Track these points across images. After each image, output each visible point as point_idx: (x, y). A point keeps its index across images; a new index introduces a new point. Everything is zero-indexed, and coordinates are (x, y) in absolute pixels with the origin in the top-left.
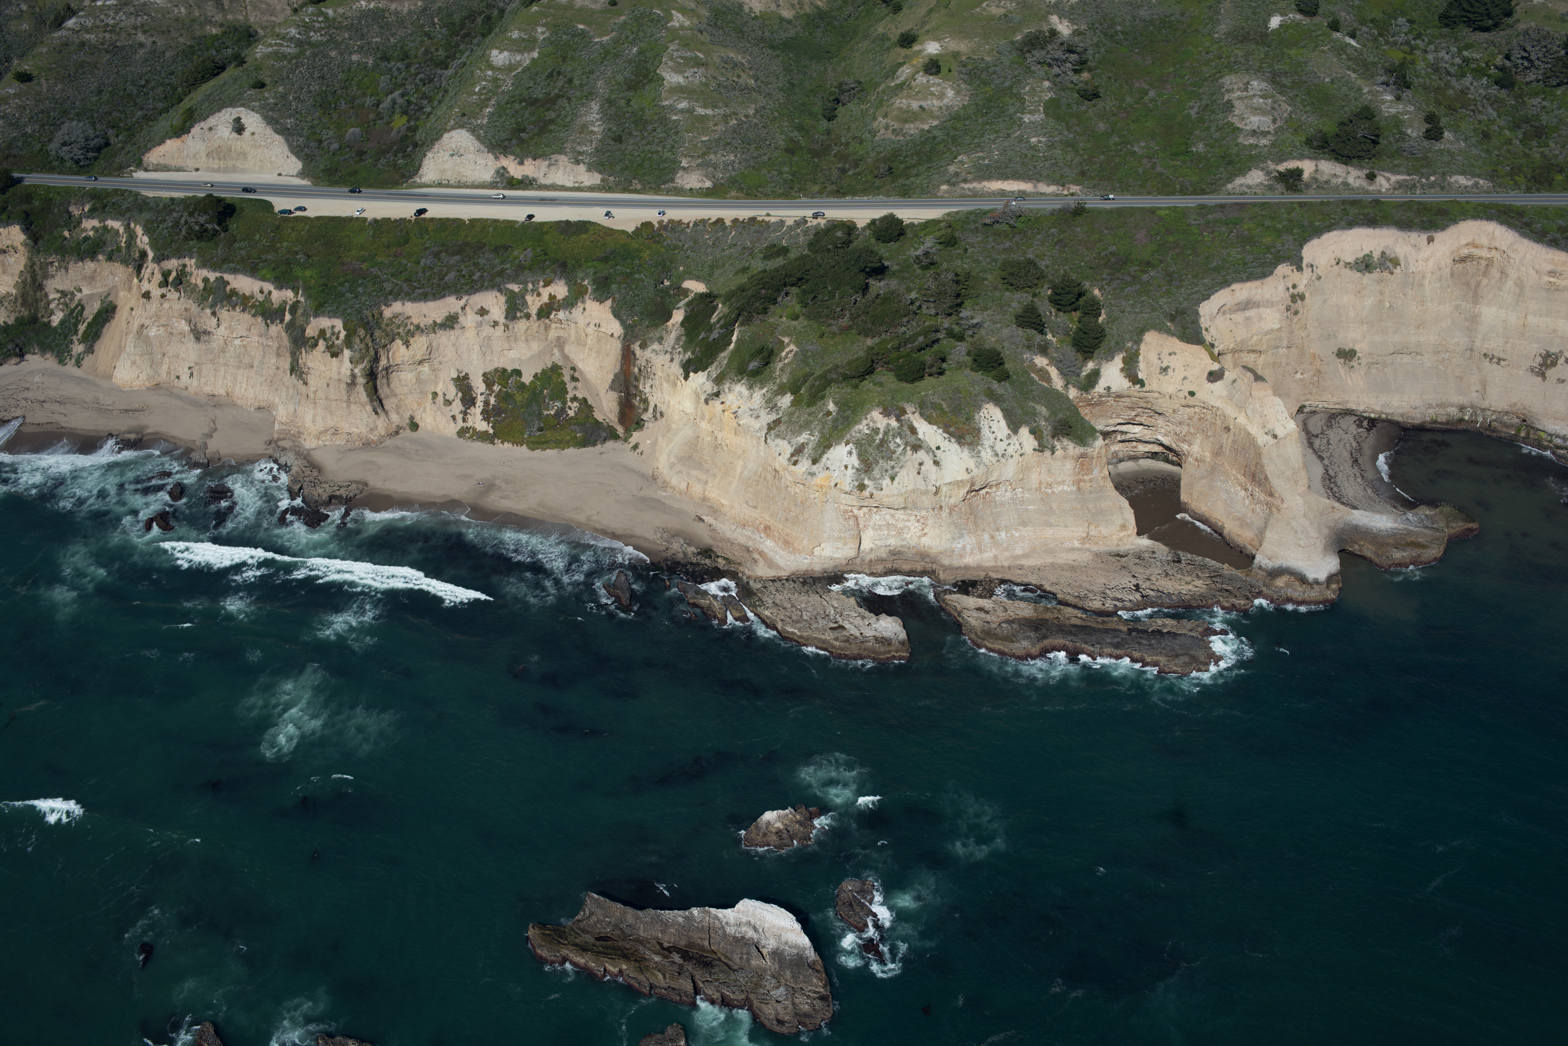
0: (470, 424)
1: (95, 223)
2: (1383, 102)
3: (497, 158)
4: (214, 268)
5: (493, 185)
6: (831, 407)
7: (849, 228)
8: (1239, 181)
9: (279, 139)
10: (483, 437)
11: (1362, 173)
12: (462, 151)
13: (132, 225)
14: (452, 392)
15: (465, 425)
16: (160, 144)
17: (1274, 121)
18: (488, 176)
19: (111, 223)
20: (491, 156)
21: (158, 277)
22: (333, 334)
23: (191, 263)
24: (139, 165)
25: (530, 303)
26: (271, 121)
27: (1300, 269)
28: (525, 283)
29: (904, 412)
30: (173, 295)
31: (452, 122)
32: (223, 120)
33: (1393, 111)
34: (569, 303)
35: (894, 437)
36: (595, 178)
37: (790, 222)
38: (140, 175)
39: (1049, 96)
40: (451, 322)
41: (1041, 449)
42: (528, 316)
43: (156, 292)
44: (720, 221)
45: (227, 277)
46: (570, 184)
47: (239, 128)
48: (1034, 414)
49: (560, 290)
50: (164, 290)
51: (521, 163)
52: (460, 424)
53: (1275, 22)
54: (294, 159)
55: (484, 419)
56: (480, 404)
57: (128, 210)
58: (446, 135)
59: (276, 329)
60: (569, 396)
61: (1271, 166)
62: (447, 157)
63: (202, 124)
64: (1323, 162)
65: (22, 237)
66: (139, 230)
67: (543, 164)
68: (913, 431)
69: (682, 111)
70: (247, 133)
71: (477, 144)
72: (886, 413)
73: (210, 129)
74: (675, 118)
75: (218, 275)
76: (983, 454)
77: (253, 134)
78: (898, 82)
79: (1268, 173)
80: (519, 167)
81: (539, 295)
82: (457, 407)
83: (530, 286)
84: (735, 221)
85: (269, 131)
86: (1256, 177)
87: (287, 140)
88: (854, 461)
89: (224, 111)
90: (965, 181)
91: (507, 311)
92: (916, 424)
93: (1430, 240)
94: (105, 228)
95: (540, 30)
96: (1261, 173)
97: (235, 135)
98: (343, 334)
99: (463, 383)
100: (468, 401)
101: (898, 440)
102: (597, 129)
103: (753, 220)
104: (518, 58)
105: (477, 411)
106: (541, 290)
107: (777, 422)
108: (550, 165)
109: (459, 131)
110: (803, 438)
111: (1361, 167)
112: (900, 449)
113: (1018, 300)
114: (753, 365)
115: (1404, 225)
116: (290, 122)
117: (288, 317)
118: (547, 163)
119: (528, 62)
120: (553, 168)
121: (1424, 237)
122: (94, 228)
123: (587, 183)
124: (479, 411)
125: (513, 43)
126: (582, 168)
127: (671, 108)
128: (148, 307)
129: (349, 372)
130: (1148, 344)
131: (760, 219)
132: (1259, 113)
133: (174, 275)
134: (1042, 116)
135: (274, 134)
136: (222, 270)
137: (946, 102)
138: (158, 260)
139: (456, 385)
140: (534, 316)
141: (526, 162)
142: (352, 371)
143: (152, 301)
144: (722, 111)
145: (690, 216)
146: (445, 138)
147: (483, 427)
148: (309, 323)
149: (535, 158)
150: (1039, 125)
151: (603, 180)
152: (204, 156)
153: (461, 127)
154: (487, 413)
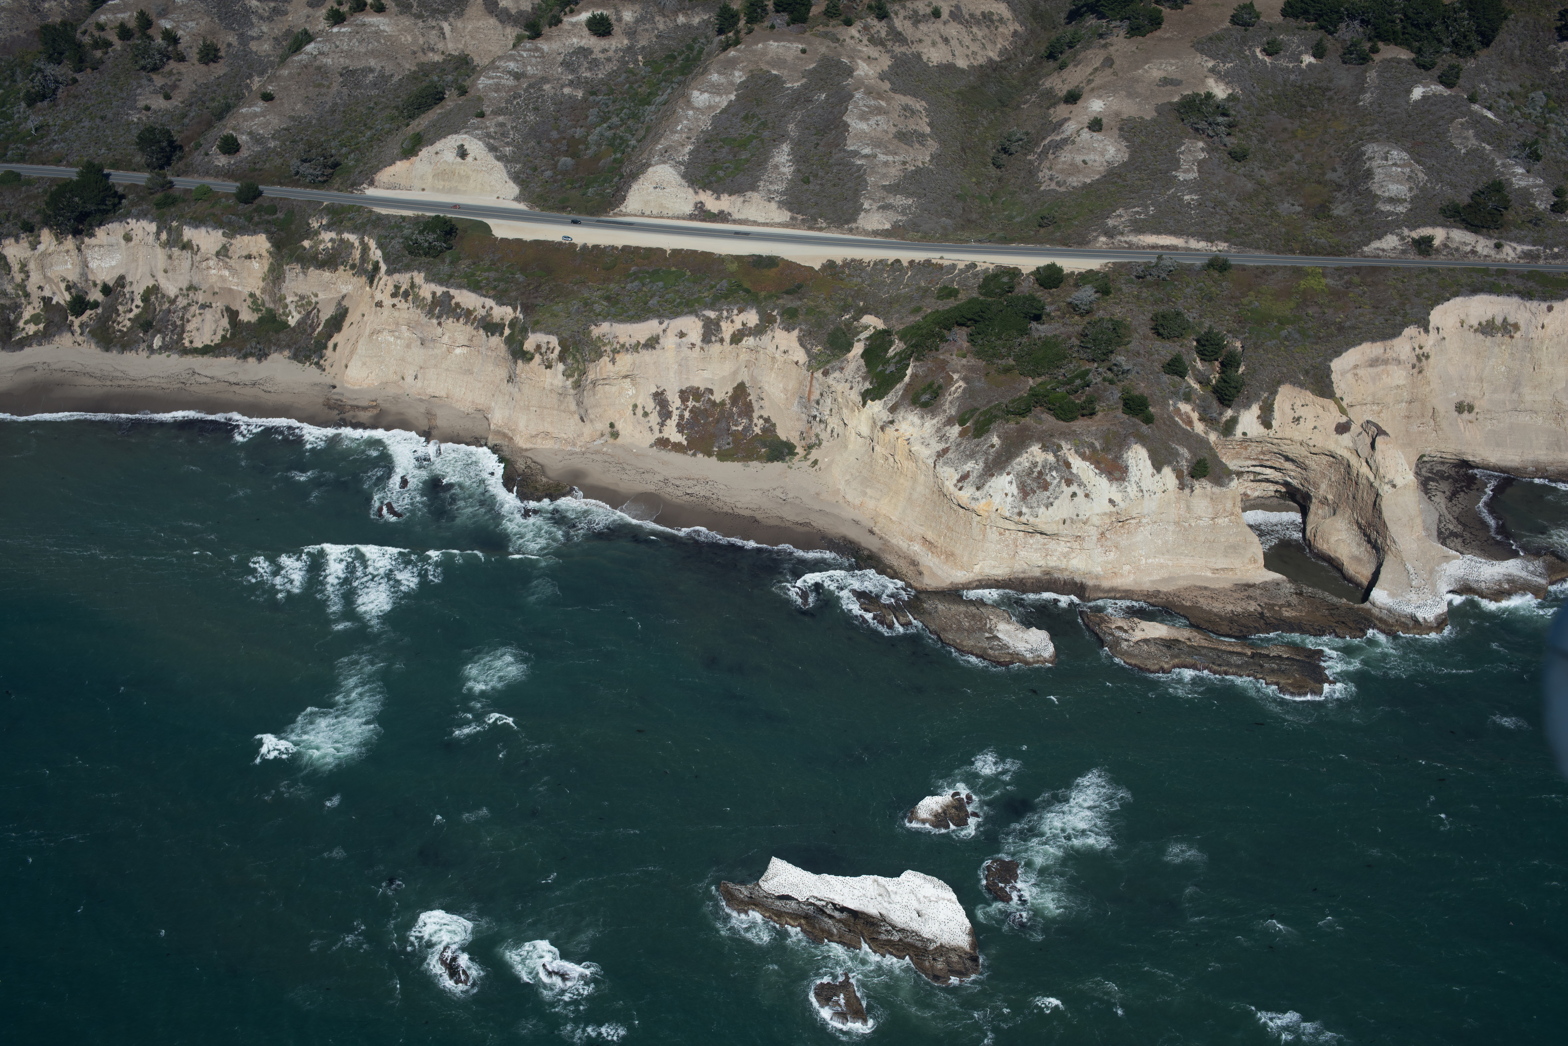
0: (665, 435)
1: (333, 235)
2: (1514, 175)
3: (696, 193)
4: (441, 282)
5: (691, 217)
6: (995, 440)
7: (1014, 273)
8: (1376, 244)
9: (499, 165)
10: (678, 447)
11: (1491, 243)
12: (665, 185)
13: (366, 238)
14: (650, 405)
15: (661, 435)
16: (390, 165)
17: (1411, 189)
18: (688, 209)
19: (346, 236)
20: (691, 190)
21: (390, 289)
22: (548, 349)
23: (419, 278)
24: (372, 183)
25: (724, 328)
26: (492, 149)
27: (1427, 331)
28: (720, 310)
29: (1060, 448)
30: (403, 305)
31: (656, 158)
32: (448, 145)
33: (1523, 184)
34: (758, 331)
35: (1051, 470)
36: (784, 216)
37: (961, 266)
38: (370, 192)
39: (1202, 156)
40: (652, 343)
41: (1182, 487)
42: (722, 340)
43: (388, 301)
44: (898, 261)
45: (452, 292)
46: (761, 220)
47: (462, 153)
48: (1177, 454)
49: (752, 318)
50: (395, 301)
51: (718, 198)
52: (657, 435)
53: (1417, 93)
54: (511, 184)
55: (679, 432)
56: (675, 418)
57: (364, 225)
58: (651, 169)
59: (496, 341)
60: (755, 415)
61: (1406, 232)
62: (651, 189)
63: (429, 148)
64: (1455, 230)
65: (268, 245)
66: (372, 244)
67: (737, 200)
68: (1068, 465)
69: (866, 156)
70: (469, 159)
71: (679, 179)
72: (1045, 448)
73: (437, 153)
74: (859, 162)
75: (445, 289)
76: (1129, 489)
77: (476, 159)
78: (1063, 136)
79: (1403, 238)
80: (716, 202)
81: (732, 321)
82: (654, 418)
83: (725, 313)
84: (912, 262)
85: (490, 158)
86: (1390, 242)
87: (506, 167)
88: (1014, 489)
89: (449, 137)
90: (1122, 234)
91: (703, 335)
92: (1071, 460)
93: (1550, 309)
94: (342, 240)
95: (737, 73)
96: (1395, 238)
97: (459, 160)
98: (558, 349)
99: (660, 398)
100: (665, 414)
101: (1054, 473)
102: (787, 170)
103: (928, 262)
104: (717, 99)
105: (672, 423)
106: (735, 318)
107: (945, 451)
108: (744, 201)
109: (662, 166)
110: (969, 466)
111: (1490, 237)
112: (1055, 482)
113: (1166, 350)
114: (925, 398)
115: (1527, 295)
116: (508, 150)
117: (507, 332)
118: (742, 199)
119: (725, 104)
120: (747, 204)
121: (1544, 305)
122: (331, 240)
123: (777, 220)
124: (675, 423)
125: (713, 85)
126: (773, 205)
127: (856, 154)
128: (379, 314)
129: (561, 384)
130: (1283, 395)
131: (934, 262)
132: (1397, 181)
133: (404, 287)
134: (1196, 175)
135: (494, 161)
136: (448, 285)
137: (1107, 158)
138: (390, 273)
139: (654, 399)
140: (727, 341)
141: (722, 198)
142: (564, 383)
143: (383, 310)
144: (902, 158)
145: (870, 258)
146: (650, 172)
147: (678, 438)
148: (527, 338)
149: (730, 194)
150: (1192, 183)
151: (791, 218)
152: (430, 178)
153: (665, 162)
154: (681, 426)
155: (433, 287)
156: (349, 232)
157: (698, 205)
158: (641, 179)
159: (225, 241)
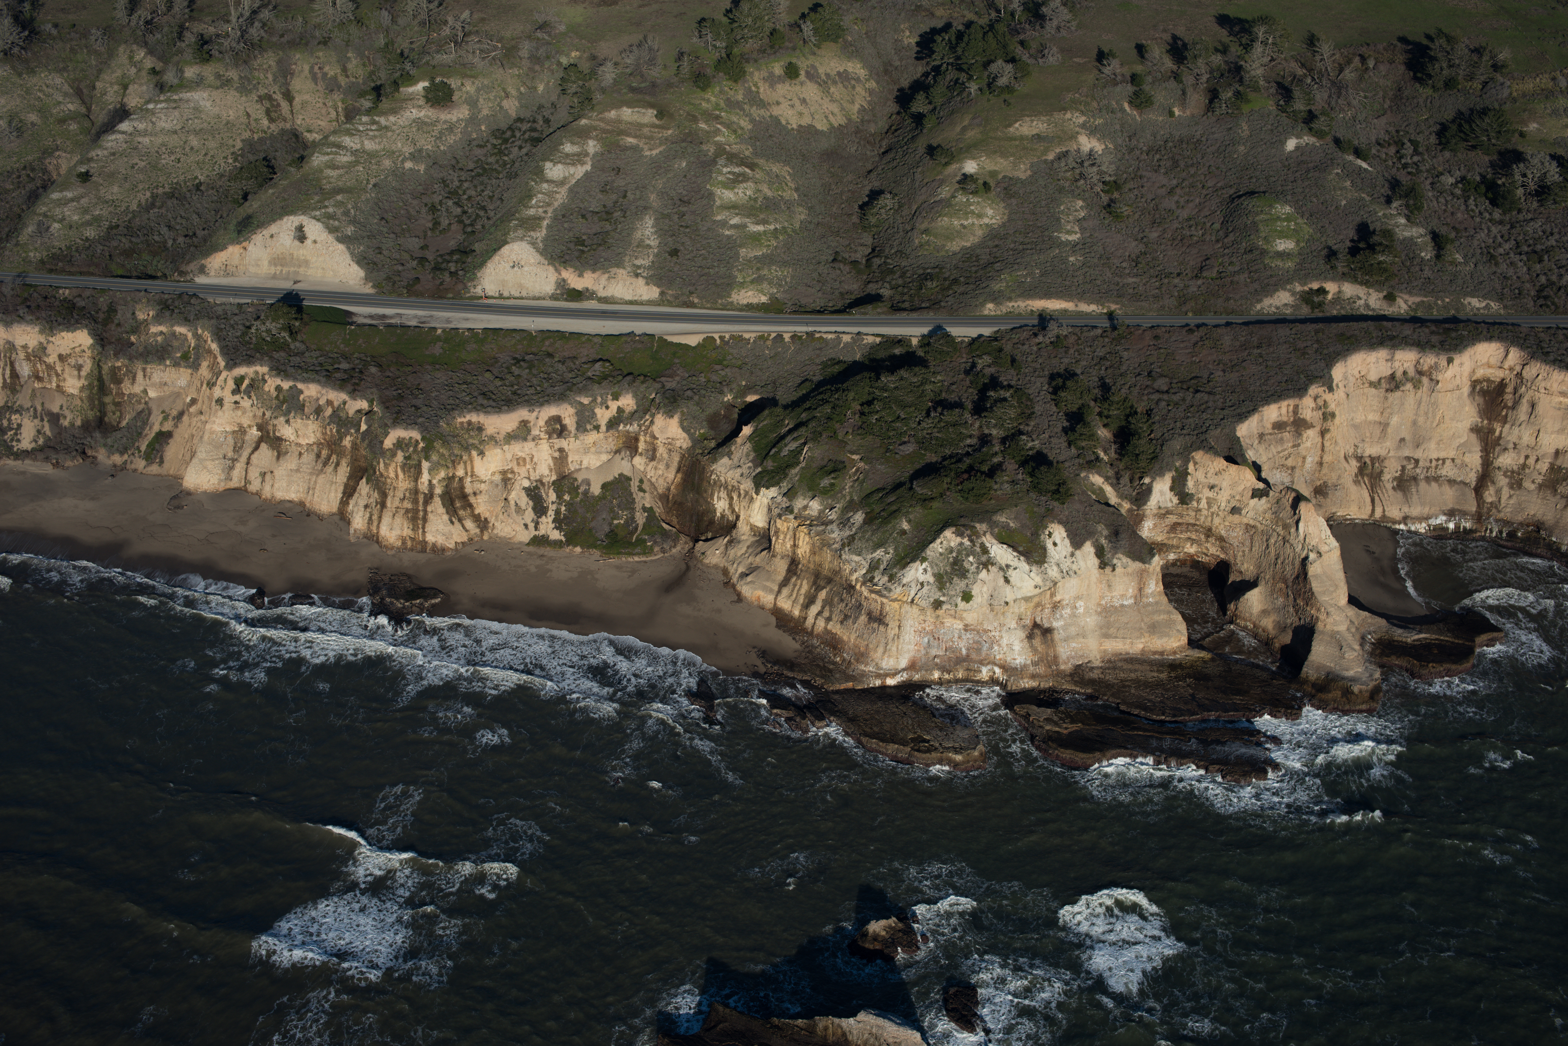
0: (542, 531)
1: (163, 328)
2: (1397, 225)
3: (557, 270)
4: (287, 376)
5: (554, 297)
6: (905, 526)
7: (905, 341)
8: (1268, 300)
9: (341, 247)
10: (555, 545)
11: (1382, 295)
12: (523, 263)
13: (200, 331)
14: (524, 501)
15: (537, 533)
16: (221, 250)
17: (1297, 244)
18: (549, 288)
19: (178, 329)
20: (551, 268)
21: (231, 385)
22: (411, 444)
23: (264, 371)
24: (201, 270)
25: (599, 416)
26: (332, 230)
27: (1331, 389)
28: (594, 396)
29: (976, 531)
30: (246, 403)
31: (511, 235)
32: (285, 227)
34: (636, 416)
35: (968, 555)
36: (653, 292)
38: (201, 279)
39: (1082, 215)
40: (523, 433)
41: (1103, 565)
42: (597, 428)
43: (229, 398)
44: (779, 336)
45: (300, 386)
46: (628, 297)
47: (301, 235)
48: (1096, 531)
49: (628, 402)
50: (237, 398)
51: (581, 275)
52: (534, 533)
53: (1291, 144)
54: (355, 266)
55: (556, 528)
56: (551, 513)
57: (196, 316)
58: (507, 247)
59: (351, 438)
60: (638, 506)
61: (1297, 286)
62: (507, 268)
63: (264, 231)
64: (1346, 284)
65: (90, 341)
66: (207, 336)
67: (603, 277)
68: (985, 550)
69: (735, 226)
70: (308, 242)
71: (538, 257)
72: (959, 533)
74: (727, 233)
76: (1049, 571)
77: (315, 242)
78: (940, 199)
79: (1293, 294)
80: (579, 280)
81: (607, 408)
82: (530, 515)
84: (793, 337)
85: (331, 239)
86: (1282, 298)
87: (348, 248)
88: (930, 578)
89: (285, 219)
90: (1009, 299)
91: (578, 422)
92: (987, 544)
93: (1450, 361)
94: (174, 334)
95: (591, 143)
96: (1287, 294)
97: (297, 243)
98: (421, 445)
99: (533, 493)
100: (540, 509)
101: (971, 559)
102: (653, 243)
103: (811, 336)
104: (572, 170)
105: (548, 519)
106: (610, 403)
107: (851, 539)
108: (609, 278)
109: (519, 243)
110: (879, 553)
111: (1380, 289)
112: (973, 568)
114: (823, 484)
115: (1424, 347)
116: (350, 230)
117: (363, 427)
118: (607, 276)
119: (581, 174)
120: (613, 281)
121: (1444, 357)
122: (161, 333)
123: (645, 298)
124: (550, 519)
125: (567, 155)
126: (641, 281)
127: (724, 224)
128: (220, 413)
129: (427, 483)
130: (1195, 463)
131: (817, 335)
132: (1283, 235)
133: (246, 382)
134: (1078, 235)
135: (335, 243)
136: (295, 379)
137: (986, 221)
138: (229, 367)
139: (528, 495)
140: (603, 428)
141: (585, 275)
142: (430, 481)
143: (224, 408)
144: (772, 227)
145: (750, 332)
146: (505, 250)
147: (556, 535)
148: (387, 434)
149: (594, 271)
150: (1076, 244)
151: (662, 293)
152: (266, 263)
153: (522, 239)
154: (559, 522)
155: (278, 381)
156: (180, 325)
157: (561, 284)
158: (496, 258)
159: (42, 339)
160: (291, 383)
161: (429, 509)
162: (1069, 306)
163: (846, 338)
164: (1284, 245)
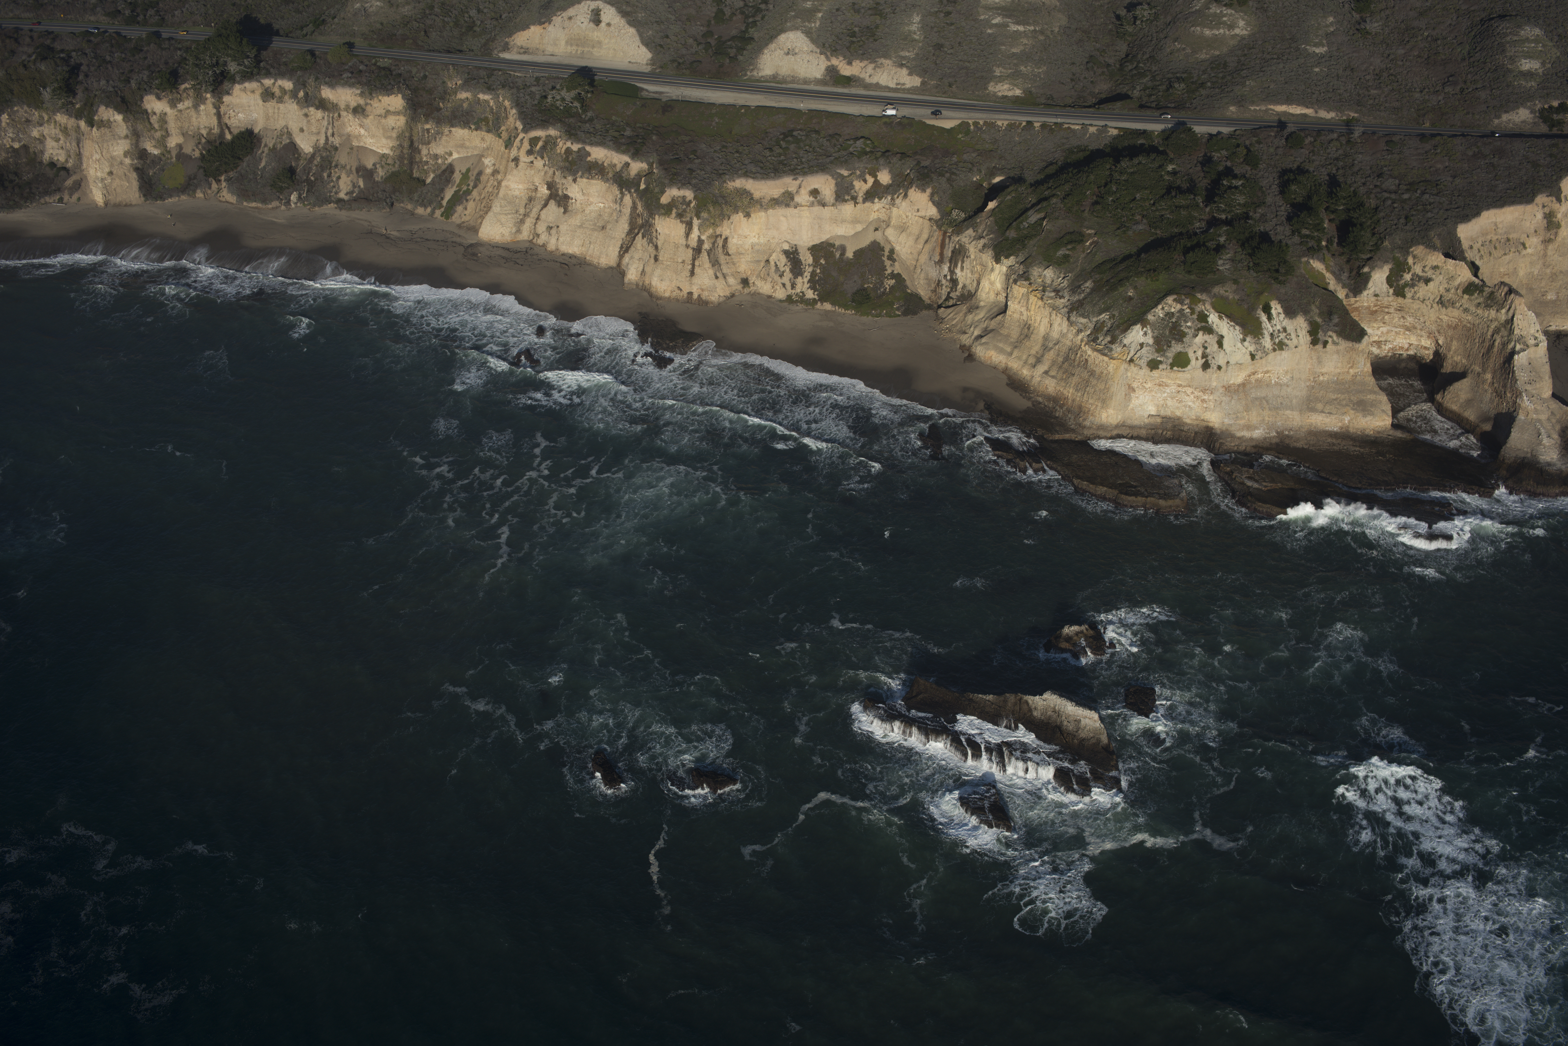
0: (797, 291)
1: (468, 95)
3: (828, 59)
4: (578, 140)
5: (823, 82)
6: (1132, 293)
8: (1507, 116)
9: (632, 31)
10: (810, 303)
12: (797, 51)
13: (501, 99)
14: (783, 262)
15: (793, 291)
16: (524, 30)
17: (1543, 65)
18: (819, 73)
20: (823, 56)
21: (526, 146)
22: (684, 203)
23: (556, 134)
24: (505, 47)
25: (857, 188)
26: (625, 14)
27: (1558, 199)
28: (854, 170)
29: (1196, 300)
30: (539, 163)
31: (788, 24)
32: (582, 11)
34: (892, 190)
35: (1186, 321)
36: (915, 81)
38: (504, 55)
39: (1332, 30)
40: (787, 200)
41: (1314, 342)
42: (854, 199)
43: (524, 159)
44: (1030, 125)
45: (588, 148)
46: (892, 85)
47: (596, 19)
49: (884, 177)
50: (531, 158)
51: (850, 63)
52: (790, 291)
54: (644, 49)
55: (811, 287)
56: (807, 275)
57: (497, 85)
58: (783, 36)
59: (630, 197)
60: (887, 272)
61: (1538, 104)
62: (783, 55)
63: (563, 14)
65: (402, 104)
66: (507, 103)
67: (870, 66)
68: (1204, 318)
69: (997, 26)
70: (603, 25)
71: (810, 45)
72: (1180, 300)
73: (570, 18)
74: (989, 31)
76: (1263, 341)
77: (609, 25)
78: (1192, 10)
79: (1534, 111)
80: (848, 67)
81: (865, 181)
82: (788, 275)
83: (857, 173)
84: (1043, 126)
85: (623, 23)
86: (1521, 114)
87: (638, 32)
88: (1150, 341)
89: (583, 4)
90: (1252, 103)
91: (836, 193)
92: (1207, 313)
94: (477, 100)
96: (1527, 111)
97: (592, 25)
98: (693, 204)
99: (792, 255)
100: (797, 271)
101: (1189, 325)
102: (919, 37)
103: (1059, 126)
105: (804, 280)
106: (867, 176)
107: (1079, 302)
108: (876, 67)
109: (794, 32)
110: (1104, 316)
114: (1060, 255)
116: (642, 16)
117: (643, 187)
118: (873, 65)
120: (879, 69)
122: (466, 100)
123: (909, 86)
124: (806, 280)
126: (905, 71)
127: (987, 23)
128: (515, 172)
129: (696, 238)
130: (1414, 257)
131: (1066, 126)
132: (1529, 56)
133: (540, 144)
134: (1325, 49)
135: (627, 26)
136: (584, 142)
137: (1237, 31)
138: (525, 130)
139: (787, 257)
140: (860, 199)
141: (854, 63)
142: (699, 237)
143: (520, 167)
144: (1032, 28)
145: (1002, 121)
146: (782, 38)
147: (810, 295)
148: (663, 192)
149: (862, 60)
150: (1322, 56)
151: (923, 83)
152: (563, 43)
153: (797, 29)
154: (813, 283)
155: (569, 144)
156: (484, 93)
157: (832, 71)
158: (772, 46)
159: (362, 102)
160: (580, 146)
161: (697, 263)
162: (1309, 111)
163: (1092, 130)
164: (1527, 65)
